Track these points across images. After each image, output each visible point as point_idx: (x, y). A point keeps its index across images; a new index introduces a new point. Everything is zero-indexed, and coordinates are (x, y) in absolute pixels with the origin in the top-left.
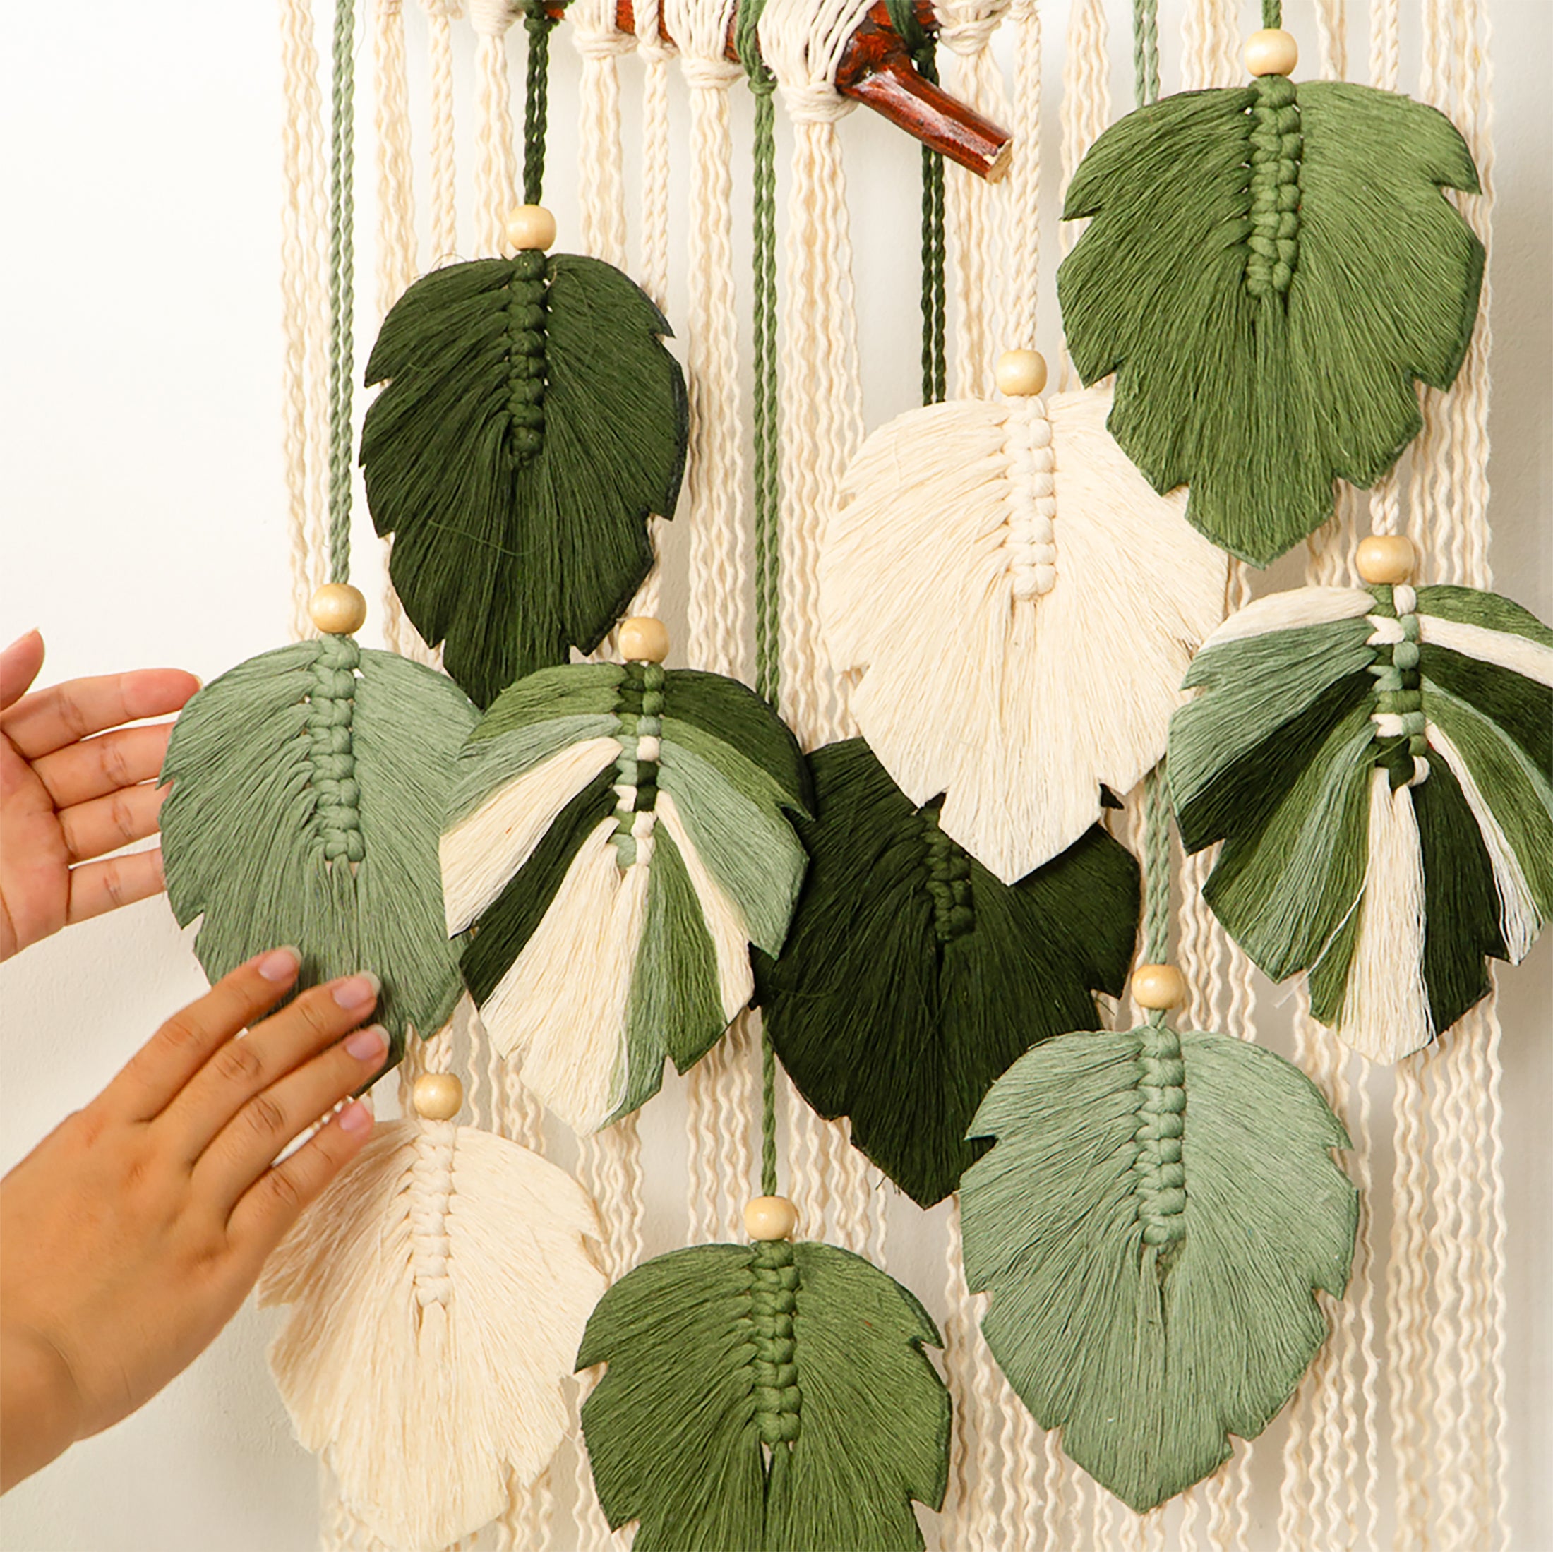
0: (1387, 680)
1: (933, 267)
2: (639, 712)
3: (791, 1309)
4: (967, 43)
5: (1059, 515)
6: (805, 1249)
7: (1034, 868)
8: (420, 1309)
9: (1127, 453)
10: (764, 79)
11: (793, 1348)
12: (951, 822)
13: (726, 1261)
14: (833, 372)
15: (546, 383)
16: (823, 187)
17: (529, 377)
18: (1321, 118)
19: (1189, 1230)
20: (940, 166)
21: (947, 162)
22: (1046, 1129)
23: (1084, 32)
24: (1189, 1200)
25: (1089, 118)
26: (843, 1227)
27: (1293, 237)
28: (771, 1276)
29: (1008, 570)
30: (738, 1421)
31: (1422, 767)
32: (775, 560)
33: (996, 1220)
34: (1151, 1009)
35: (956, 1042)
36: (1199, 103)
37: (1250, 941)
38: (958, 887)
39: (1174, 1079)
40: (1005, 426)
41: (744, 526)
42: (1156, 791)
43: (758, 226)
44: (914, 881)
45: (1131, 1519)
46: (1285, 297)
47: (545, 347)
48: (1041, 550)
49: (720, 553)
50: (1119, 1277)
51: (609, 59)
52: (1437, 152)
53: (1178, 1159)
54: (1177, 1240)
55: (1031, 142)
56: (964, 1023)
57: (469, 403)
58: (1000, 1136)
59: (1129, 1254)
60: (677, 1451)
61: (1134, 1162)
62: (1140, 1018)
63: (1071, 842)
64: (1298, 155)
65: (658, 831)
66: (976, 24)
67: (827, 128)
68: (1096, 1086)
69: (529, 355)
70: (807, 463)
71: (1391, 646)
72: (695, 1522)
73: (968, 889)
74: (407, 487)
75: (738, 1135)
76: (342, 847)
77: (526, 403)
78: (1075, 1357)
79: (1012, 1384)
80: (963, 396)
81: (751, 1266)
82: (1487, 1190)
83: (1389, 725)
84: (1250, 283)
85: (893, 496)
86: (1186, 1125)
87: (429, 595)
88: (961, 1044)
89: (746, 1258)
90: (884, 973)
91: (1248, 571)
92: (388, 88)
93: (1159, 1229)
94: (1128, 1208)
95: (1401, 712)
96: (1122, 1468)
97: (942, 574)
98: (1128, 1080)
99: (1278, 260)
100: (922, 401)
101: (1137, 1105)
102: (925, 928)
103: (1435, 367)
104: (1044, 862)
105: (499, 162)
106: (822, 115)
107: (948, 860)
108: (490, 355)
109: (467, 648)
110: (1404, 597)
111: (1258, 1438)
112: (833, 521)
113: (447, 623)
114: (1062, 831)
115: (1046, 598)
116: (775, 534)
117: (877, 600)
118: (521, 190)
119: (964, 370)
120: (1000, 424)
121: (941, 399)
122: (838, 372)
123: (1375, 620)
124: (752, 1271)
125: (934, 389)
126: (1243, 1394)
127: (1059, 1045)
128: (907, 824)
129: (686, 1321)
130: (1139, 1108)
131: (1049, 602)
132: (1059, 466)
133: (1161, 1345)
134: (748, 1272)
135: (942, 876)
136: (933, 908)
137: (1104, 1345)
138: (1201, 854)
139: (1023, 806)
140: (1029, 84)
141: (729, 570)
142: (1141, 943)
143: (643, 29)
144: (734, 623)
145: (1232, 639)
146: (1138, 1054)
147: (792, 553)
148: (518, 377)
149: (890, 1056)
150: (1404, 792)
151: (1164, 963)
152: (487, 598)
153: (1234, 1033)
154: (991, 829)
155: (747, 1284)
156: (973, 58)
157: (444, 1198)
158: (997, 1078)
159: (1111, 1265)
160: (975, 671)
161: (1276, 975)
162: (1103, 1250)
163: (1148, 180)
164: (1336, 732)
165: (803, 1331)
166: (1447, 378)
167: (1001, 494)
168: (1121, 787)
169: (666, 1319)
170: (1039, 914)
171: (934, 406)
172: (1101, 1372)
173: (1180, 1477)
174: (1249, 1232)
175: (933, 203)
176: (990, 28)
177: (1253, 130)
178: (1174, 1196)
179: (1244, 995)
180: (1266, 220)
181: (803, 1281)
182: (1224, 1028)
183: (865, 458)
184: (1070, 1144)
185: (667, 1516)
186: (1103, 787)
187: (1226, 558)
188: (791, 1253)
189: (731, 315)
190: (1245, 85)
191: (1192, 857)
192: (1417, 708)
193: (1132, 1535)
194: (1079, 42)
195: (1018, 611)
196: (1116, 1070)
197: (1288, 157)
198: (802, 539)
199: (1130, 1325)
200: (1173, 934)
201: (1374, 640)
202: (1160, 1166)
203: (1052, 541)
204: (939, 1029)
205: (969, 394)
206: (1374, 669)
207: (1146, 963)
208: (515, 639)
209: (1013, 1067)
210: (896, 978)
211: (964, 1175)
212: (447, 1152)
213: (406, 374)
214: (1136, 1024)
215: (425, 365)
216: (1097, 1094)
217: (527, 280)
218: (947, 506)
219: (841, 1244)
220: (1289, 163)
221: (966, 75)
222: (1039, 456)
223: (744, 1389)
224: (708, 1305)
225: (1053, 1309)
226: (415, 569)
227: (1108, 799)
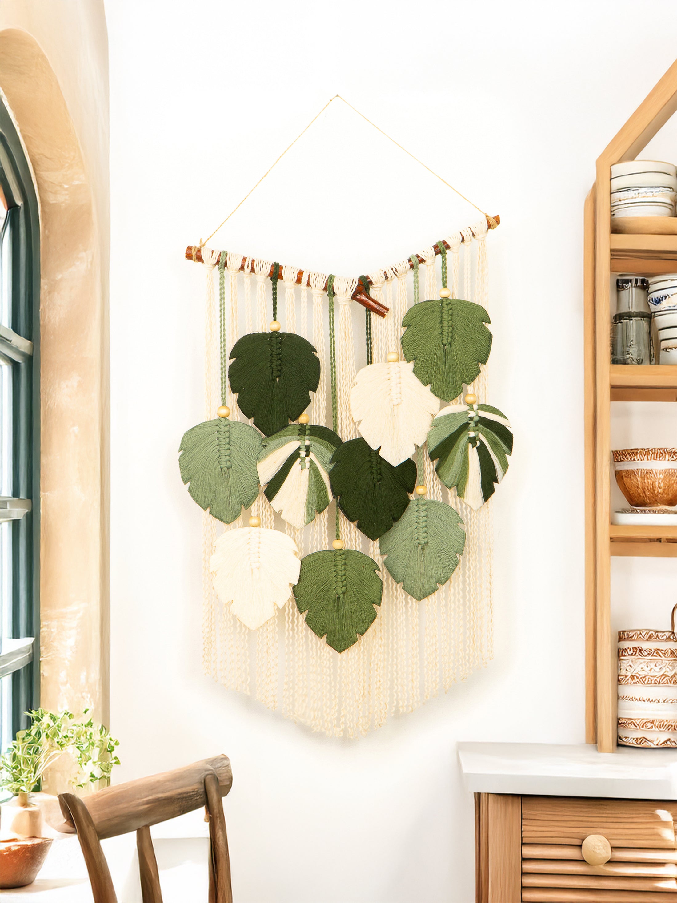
0: (472, 424)
1: (369, 337)
2: (305, 435)
3: (345, 564)
4: (378, 288)
5: (402, 387)
6: (348, 551)
9: (417, 377)
11: (346, 572)
13: (329, 554)
16: (347, 319)
18: (456, 307)
19: (429, 541)
20: (370, 315)
21: (372, 313)
23: (402, 286)
24: (428, 535)
26: (355, 546)
27: (452, 332)
28: (340, 557)
29: (391, 400)
30: (332, 589)
31: (478, 444)
33: (387, 540)
34: (419, 495)
36: (431, 303)
37: (445, 481)
39: (425, 510)
41: (326, 393)
43: (330, 328)
44: (370, 470)
45: (417, 602)
46: (451, 344)
47: (281, 353)
48: (398, 395)
49: (322, 400)
50: (414, 552)
51: (293, 289)
52: (481, 314)
53: (426, 527)
54: (426, 543)
59: (415, 547)
60: (318, 596)
61: (417, 527)
62: (418, 497)
64: (452, 315)
65: (311, 462)
66: (380, 283)
67: (348, 306)
68: (409, 512)
70: (344, 379)
71: (473, 417)
72: (322, 611)
74: (244, 383)
78: (405, 568)
79: (391, 575)
80: (376, 363)
81: (335, 555)
83: (472, 434)
84: (443, 342)
86: (428, 519)
89: (333, 553)
91: (443, 402)
93: (422, 541)
94: (415, 536)
95: (474, 431)
96: (415, 592)
98: (415, 510)
99: (449, 337)
102: (373, 480)
103: (483, 359)
106: (347, 303)
107: (377, 465)
108: (267, 354)
110: (475, 407)
111: (444, 584)
113: (255, 414)
115: (400, 405)
118: (272, 318)
119: (376, 357)
123: (469, 412)
125: (369, 362)
126: (441, 576)
128: (368, 457)
129: (319, 568)
130: (418, 516)
132: (401, 377)
133: (424, 565)
135: (375, 468)
136: (374, 476)
137: (411, 566)
138: (434, 461)
140: (390, 297)
142: (417, 481)
143: (303, 283)
145: (441, 416)
146: (418, 504)
150: (475, 448)
151: (422, 485)
153: (436, 499)
155: (335, 559)
156: (378, 292)
159: (412, 549)
161: (449, 488)
162: (410, 546)
164: (461, 436)
165: (348, 569)
166: (485, 361)
167: (389, 384)
168: (420, 445)
169: (315, 567)
170: (397, 476)
171: (370, 365)
173: (428, 593)
174: (442, 542)
175: (368, 322)
176: (383, 284)
178: (425, 534)
180: (446, 328)
181: (347, 558)
184: (403, 524)
185: (315, 610)
187: (438, 399)
188: (344, 552)
190: (440, 300)
191: (432, 462)
192: (477, 430)
193: (417, 605)
195: (394, 409)
196: (413, 508)
199: (417, 562)
200: (424, 480)
201: (469, 416)
202: (422, 528)
203: (401, 393)
205: (378, 362)
206: (470, 422)
207: (419, 485)
208: (274, 418)
210: (368, 491)
217: (275, 338)
218: (378, 386)
219: (354, 549)
220: (450, 316)
221: (377, 295)
222: (397, 375)
223: (333, 582)
224: (325, 564)
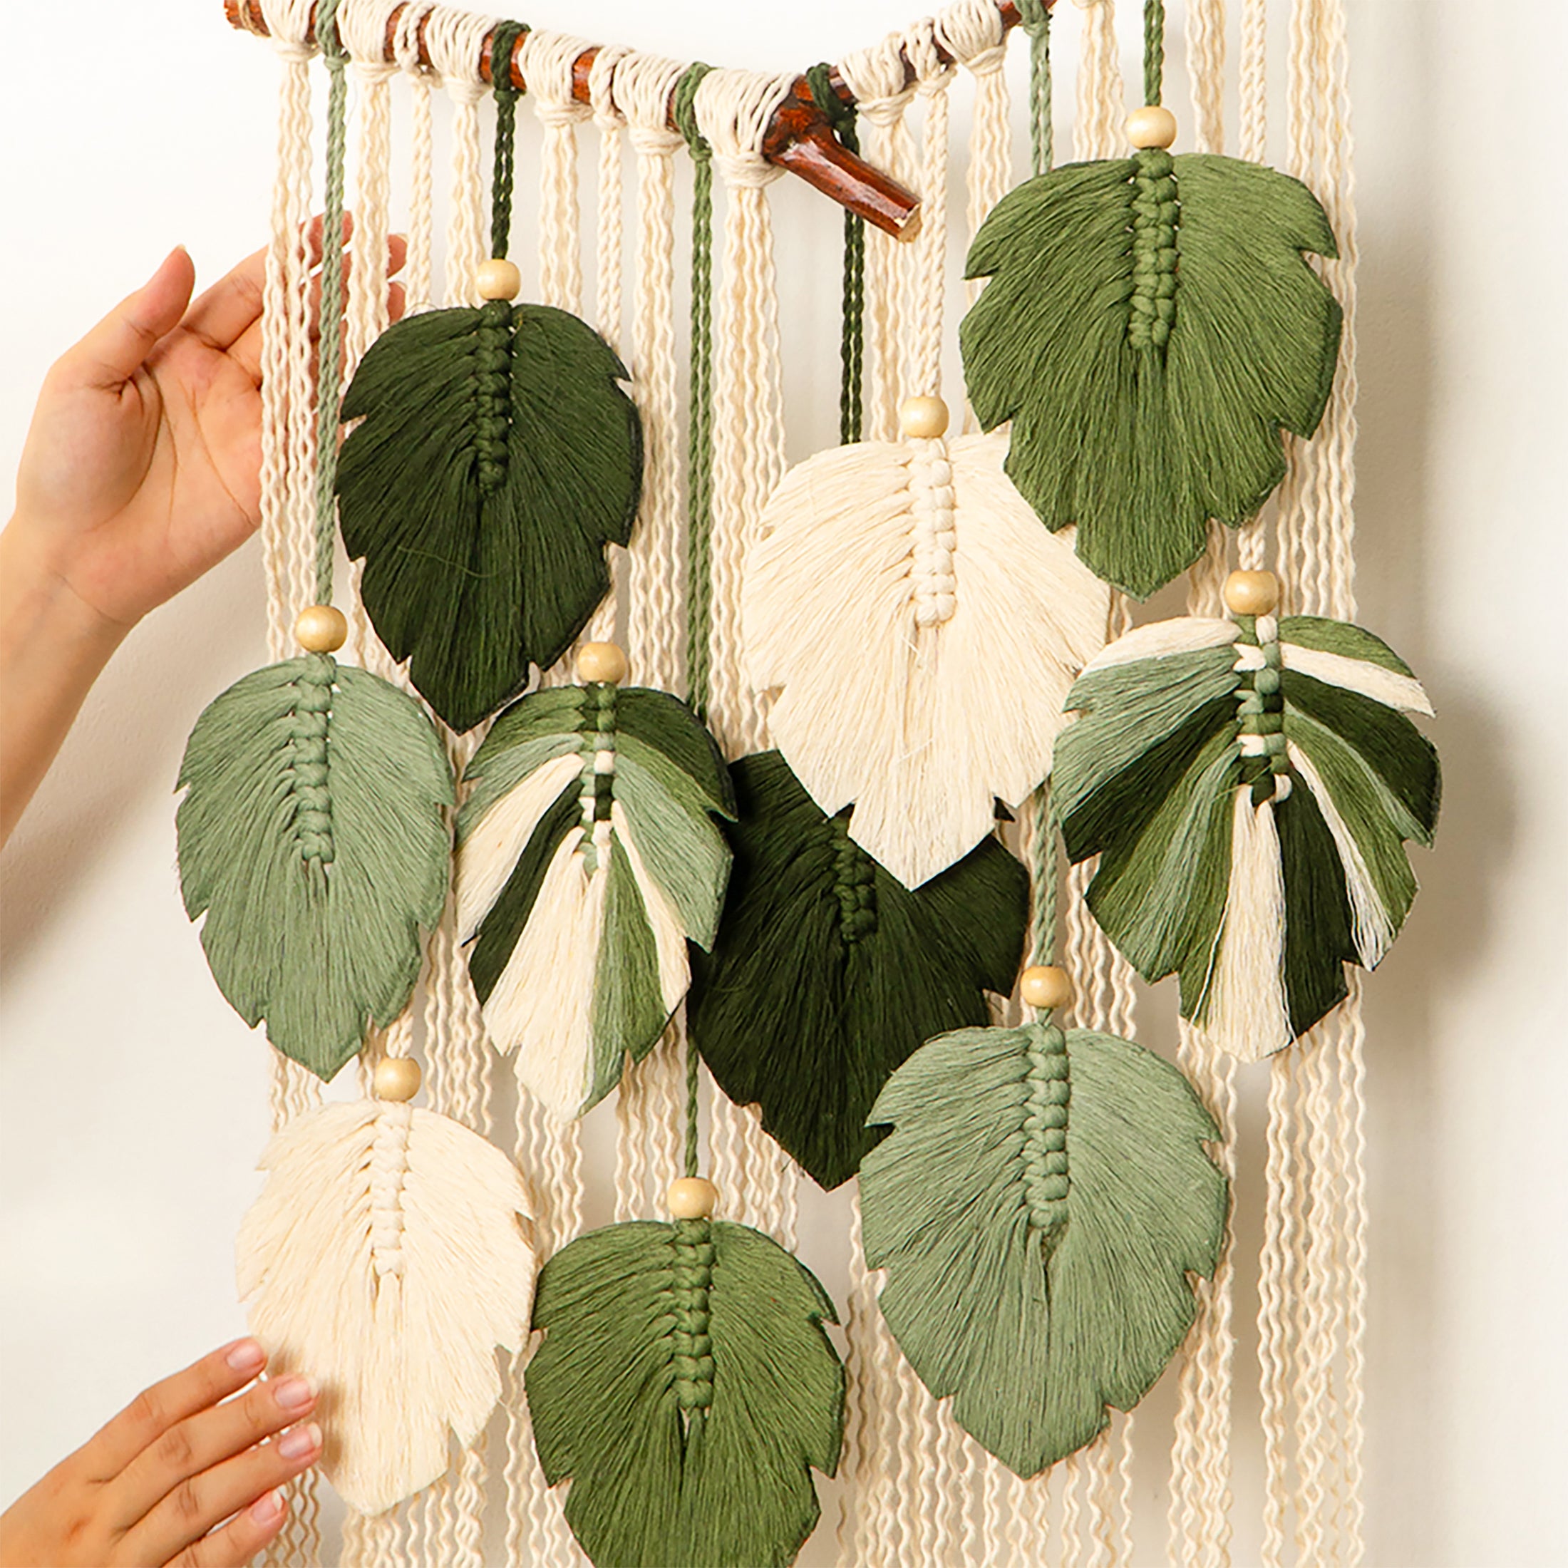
0: (1251, 704)
1: (853, 317)
2: (597, 729)
3: (707, 1284)
4: (882, 115)
5: (959, 548)
6: (720, 1228)
7: (934, 875)
8: (377, 1279)
9: (1022, 494)
10: (702, 146)
11: (708, 1320)
12: (858, 831)
13: (650, 1237)
14: (759, 415)
15: (510, 421)
16: (752, 246)
17: (494, 416)
18: (1194, 187)
19: (1071, 1215)
22: (940, 1118)
23: (988, 106)
24: (1072, 1187)
25: (991, 183)
26: (758, 1208)
27: (1171, 297)
28: (690, 1253)
29: (911, 598)
30: (658, 1387)
31: (1283, 786)
32: (707, 586)
33: (893, 1203)
34: (1038, 1008)
35: (858, 1035)
36: (1086, 174)
37: (1126, 945)
38: (862, 891)
39: (1059, 1072)
40: (910, 466)
41: (680, 554)
42: (1045, 804)
43: (696, 278)
44: (823, 884)
45: (1018, 1484)
46: (1163, 351)
47: (510, 388)
48: (941, 580)
49: (658, 580)
50: (1006, 1257)
51: (567, 128)
52: (1298, 219)
53: (1062, 1148)
54: (1060, 1225)
55: (938, 206)
56: (866, 1017)
57: (437, 438)
58: (898, 1124)
59: (1016, 1237)
60: (605, 1414)
61: (1022, 1150)
62: (1029, 1016)
63: (967, 852)
64: (1176, 220)
66: (889, 99)
67: (756, 192)
68: (989, 1078)
69: (494, 396)
70: (734, 498)
71: (1253, 672)
72: (620, 1480)
73: (873, 893)
74: (379, 515)
75: (666, 1119)
76: (316, 849)
77: (492, 439)
78: (965, 1331)
79: (907, 1357)
80: (878, 437)
81: (672, 1243)
82: (1351, 1182)
83: (1253, 745)
84: (1133, 338)
85: (809, 529)
86: (1071, 1117)
87: (398, 615)
88: (863, 1037)
89: (668, 1235)
90: (793, 969)
91: (1128, 603)
92: (371, 149)
93: (1043, 1213)
94: (1016, 1191)
95: (1262, 734)
96: (1008, 1435)
97: (852, 602)
98: (1015, 1074)
99: (1157, 318)
100: (839, 441)
101: (1024, 1097)
102: (831, 930)
103: (1296, 416)
104: (943, 869)
105: (469, 219)
106: (751, 181)
107: (853, 865)
108: (458, 395)
109: (433, 663)
110: (1265, 627)
111: (1134, 1410)
112: (756, 551)
113: (414, 641)
114: (959, 842)
115: (947, 624)
116: (706, 562)
117: (793, 625)
118: (489, 245)
119: (878, 412)
120: (905, 465)
121: (857, 440)
122: (764, 415)
123: (1240, 648)
124: (675, 1248)
125: (851, 429)
126: (1119, 1369)
127: (953, 1040)
128: (817, 831)
129: (615, 1293)
130: (1027, 1100)
131: (950, 626)
132: (958, 503)
133: (1045, 1322)
134: (669, 1248)
135: (848, 880)
136: (840, 910)
137: (993, 1320)
138: (1085, 863)
139: (924, 818)
140: (937, 155)
141: (666, 596)
142: (1031, 945)
143: (598, 101)
144: (669, 645)
145: (1106, 666)
146: (1027, 1049)
147: (720, 579)
148: (484, 416)
149: (797, 1049)
150: (1265, 808)
151: (1050, 965)
152: (451, 619)
153: (1116, 1030)
154: (895, 839)
155: (669, 1260)
156: (889, 129)
157: (398, 1175)
158: (895, 1070)
159: (1000, 1247)
160: (882, 693)
161: (1148, 976)
162: (993, 1232)
163: (1039, 244)
164: (1204, 752)
165: (717, 1304)
166: (1309, 426)
167: (906, 528)
168: (1013, 800)
169: (598, 1290)
170: (935, 918)
171: (852, 447)
172: (989, 1346)
173: (1061, 1445)
174: (1127, 1220)
175: (854, 259)
176: (903, 102)
177: (1135, 198)
178: (1057, 1182)
179: (1125, 994)
180: (1146, 281)
181: (719, 1258)
182: (1106, 1027)
183: (783, 494)
184: (963, 1133)
185: (595, 1475)
186: (998, 800)
187: (1107, 588)
188: (708, 1232)
189: (671, 362)
190: (1129, 157)
191: (1076, 866)
192: (1279, 730)
193: (1019, 1500)
194: (983, 114)
195: (921, 637)
196: (1004, 1064)
197: (1166, 223)
198: (729, 567)
199: (1016, 1302)
200: (1060, 937)
201: (1238, 667)
202: (1045, 1155)
203: (952, 572)
204: (843, 1024)
205: (882, 435)
206: (1239, 693)
207: (1034, 964)
208: (477, 656)
209: (910, 1060)
210: (804, 976)
211: (863, 1160)
212: (402, 1132)
213: (378, 412)
214: (1026, 1021)
215: (397, 404)
216: (989, 1086)
217: (494, 327)
218: (856, 539)
220: (1167, 228)
221: (882, 145)
222: (940, 493)
223: (664, 1357)
224: (635, 1278)
225: (945, 1286)
226: (385, 590)
227: (1001, 811)
